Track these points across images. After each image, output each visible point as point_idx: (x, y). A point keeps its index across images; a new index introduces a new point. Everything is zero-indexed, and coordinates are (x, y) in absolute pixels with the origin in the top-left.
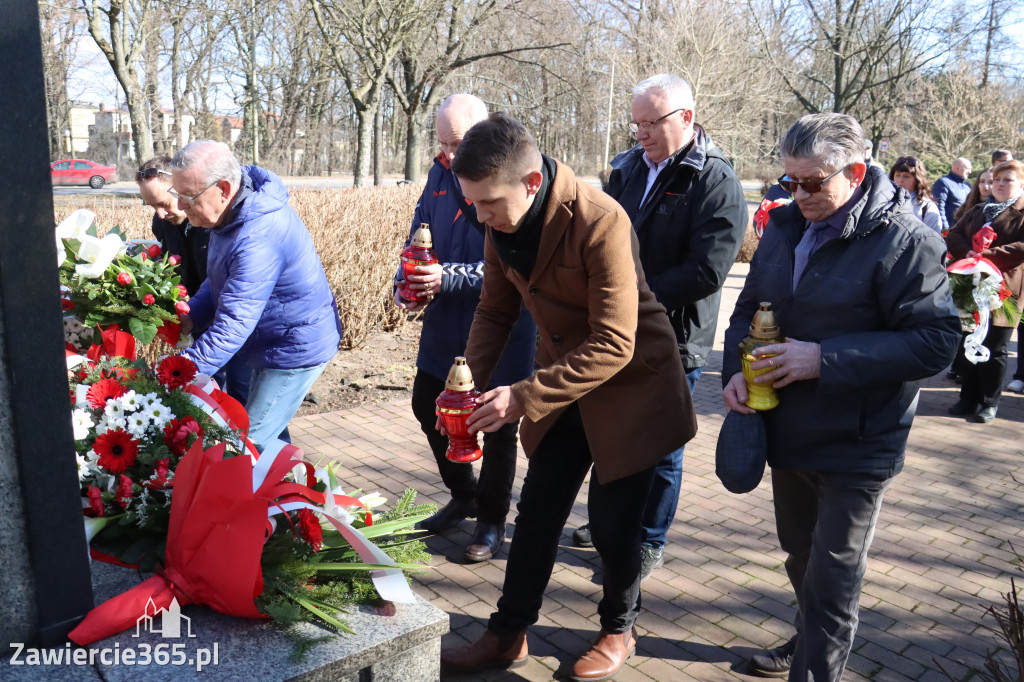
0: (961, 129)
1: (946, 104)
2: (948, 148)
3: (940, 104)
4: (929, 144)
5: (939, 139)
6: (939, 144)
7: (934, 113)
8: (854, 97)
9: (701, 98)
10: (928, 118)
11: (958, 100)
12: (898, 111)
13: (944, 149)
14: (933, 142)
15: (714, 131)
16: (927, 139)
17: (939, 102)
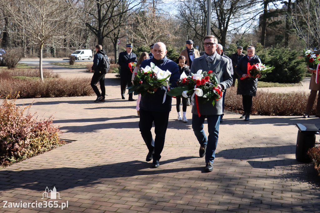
0: (152, 34)
1: (145, 24)
2: (148, 42)
3: (143, 24)
4: (140, 40)
5: (144, 38)
6: (144, 40)
7: (141, 28)
8: (108, 20)
9: (46, 22)
10: (140, 30)
11: (150, 23)
12: (127, 27)
13: (146, 42)
14: (142, 39)
15: (54, 36)
16: (140, 38)
17: (142, 24)
